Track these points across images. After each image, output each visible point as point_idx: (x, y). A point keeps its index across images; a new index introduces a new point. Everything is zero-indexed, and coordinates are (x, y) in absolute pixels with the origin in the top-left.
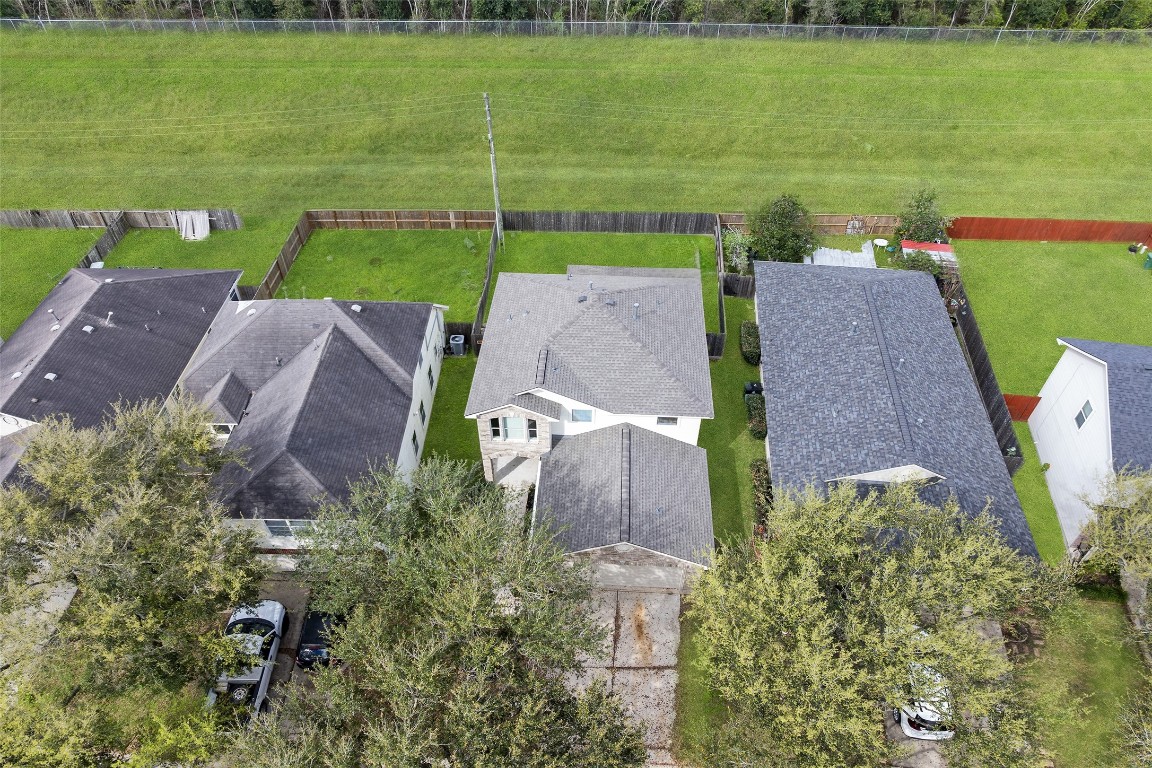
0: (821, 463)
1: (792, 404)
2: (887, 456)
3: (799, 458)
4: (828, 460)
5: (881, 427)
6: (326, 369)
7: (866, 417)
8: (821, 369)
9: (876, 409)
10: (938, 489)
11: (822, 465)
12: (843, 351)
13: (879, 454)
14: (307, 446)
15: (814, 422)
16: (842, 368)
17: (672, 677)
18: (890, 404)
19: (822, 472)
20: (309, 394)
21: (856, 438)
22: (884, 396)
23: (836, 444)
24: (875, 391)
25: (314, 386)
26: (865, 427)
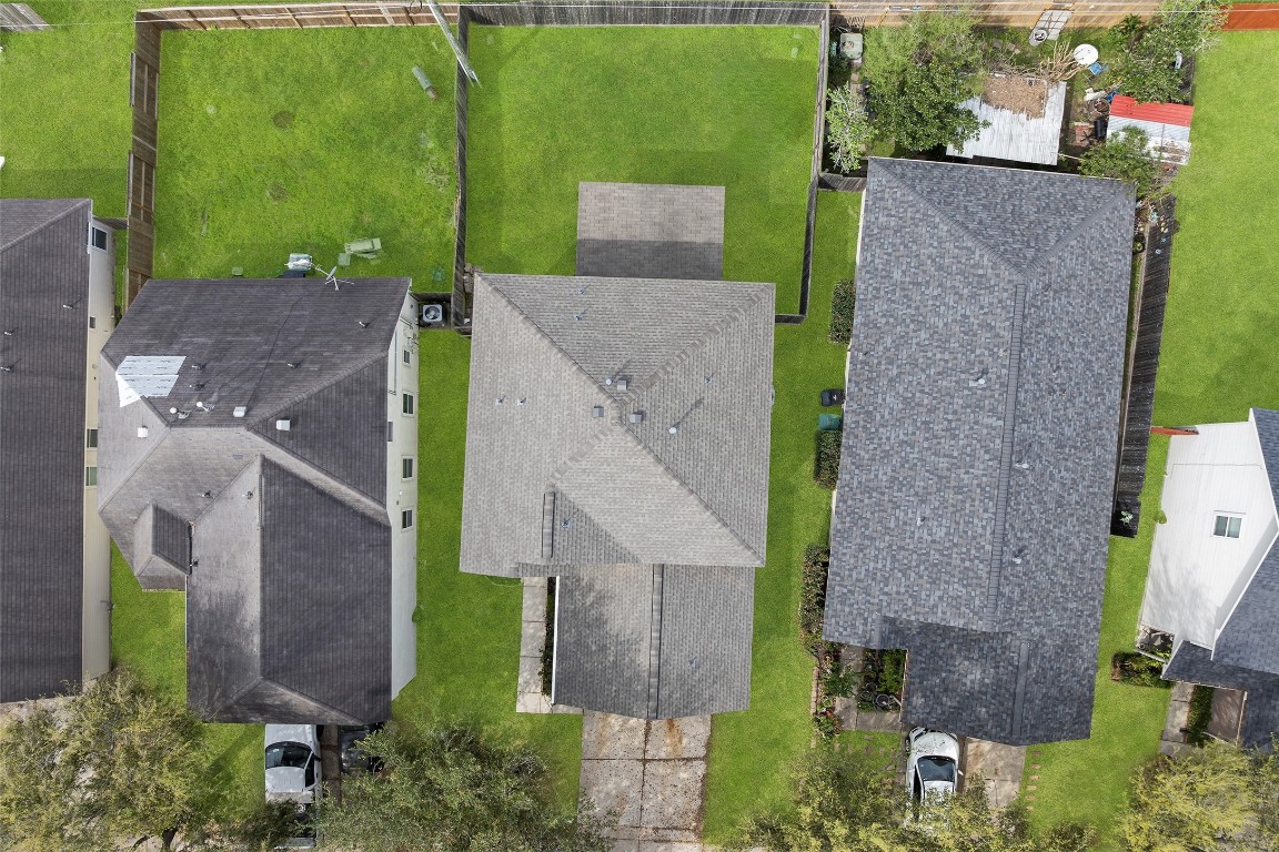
0: (886, 589)
1: (871, 485)
2: (963, 609)
3: (863, 572)
4: (895, 589)
5: (967, 564)
6: (273, 537)
7: (955, 541)
8: (920, 436)
9: (970, 533)
10: (1009, 640)
11: (886, 594)
12: (955, 412)
13: (954, 603)
14: (285, 661)
15: (892, 525)
16: (946, 444)
17: (700, 768)
18: (989, 531)
19: (885, 604)
20: (263, 588)
21: (935, 570)
22: (986, 515)
23: (910, 568)
24: (977, 503)
25: (266, 572)
26: (950, 556)
